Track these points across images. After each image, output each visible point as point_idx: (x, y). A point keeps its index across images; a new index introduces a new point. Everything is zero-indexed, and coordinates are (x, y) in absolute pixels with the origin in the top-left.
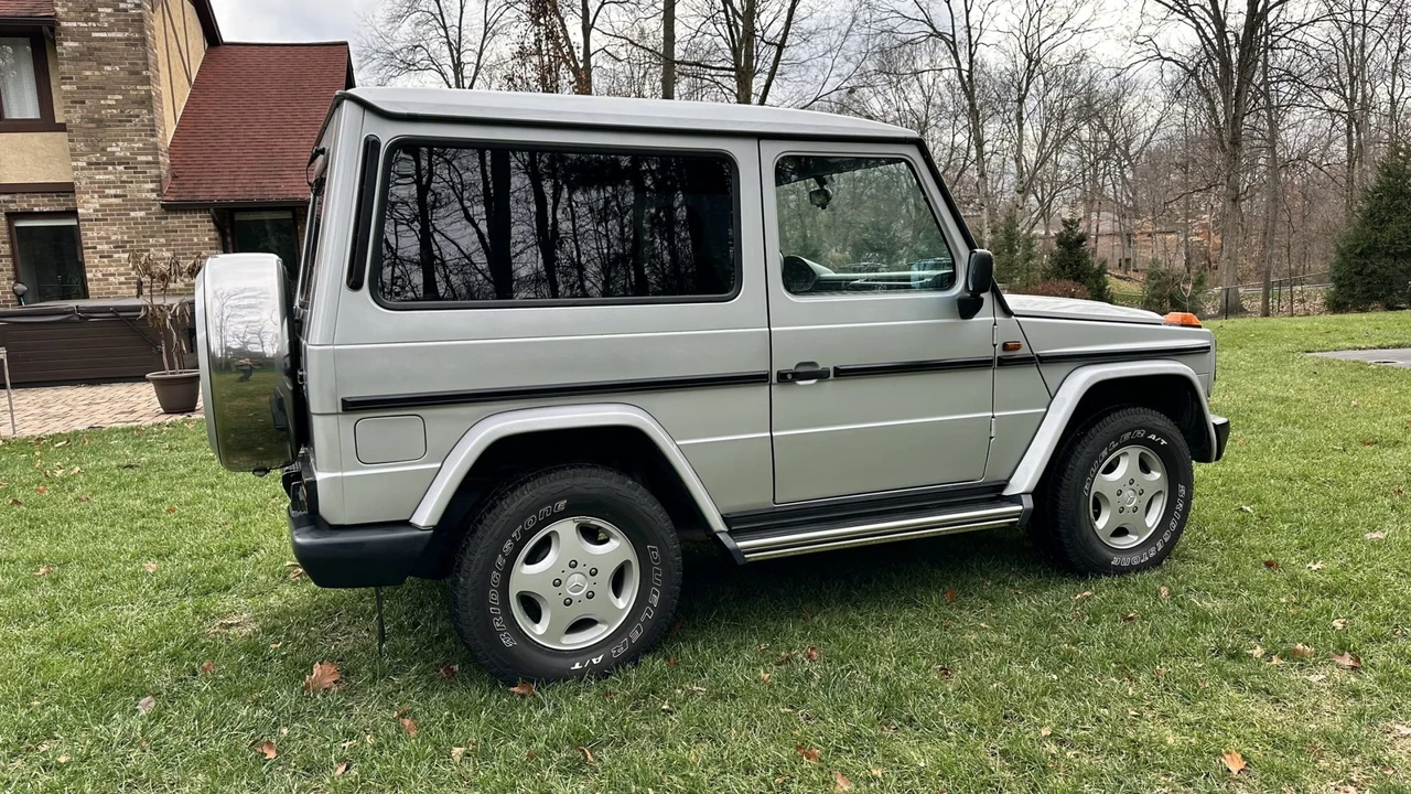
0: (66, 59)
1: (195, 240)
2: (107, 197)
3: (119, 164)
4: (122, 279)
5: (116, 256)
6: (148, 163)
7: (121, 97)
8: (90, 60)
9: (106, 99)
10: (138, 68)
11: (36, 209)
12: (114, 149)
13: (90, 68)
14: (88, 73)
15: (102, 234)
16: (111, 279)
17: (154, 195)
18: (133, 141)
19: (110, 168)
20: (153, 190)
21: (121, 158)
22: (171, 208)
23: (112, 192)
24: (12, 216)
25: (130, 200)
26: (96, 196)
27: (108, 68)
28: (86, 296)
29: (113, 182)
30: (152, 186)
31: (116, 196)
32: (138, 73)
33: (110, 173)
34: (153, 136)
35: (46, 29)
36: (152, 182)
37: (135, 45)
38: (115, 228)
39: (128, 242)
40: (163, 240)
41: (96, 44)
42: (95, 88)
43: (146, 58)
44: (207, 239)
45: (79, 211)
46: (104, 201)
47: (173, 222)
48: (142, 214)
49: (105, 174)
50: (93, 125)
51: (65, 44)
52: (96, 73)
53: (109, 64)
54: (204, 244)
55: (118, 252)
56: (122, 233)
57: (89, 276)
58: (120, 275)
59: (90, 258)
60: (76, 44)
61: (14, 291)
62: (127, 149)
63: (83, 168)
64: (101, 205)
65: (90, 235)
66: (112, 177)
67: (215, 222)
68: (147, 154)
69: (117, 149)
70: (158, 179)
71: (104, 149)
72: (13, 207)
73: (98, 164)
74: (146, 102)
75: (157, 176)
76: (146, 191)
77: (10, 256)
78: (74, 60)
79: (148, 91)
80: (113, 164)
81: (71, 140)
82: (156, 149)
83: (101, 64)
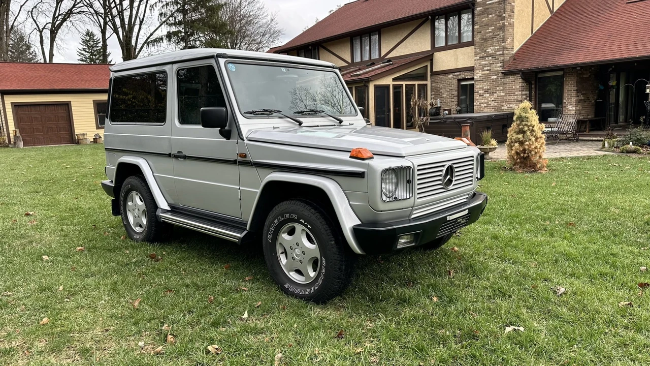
0: (476, 16)
1: (514, 87)
2: (484, 71)
3: (490, 56)
4: (486, 105)
5: (485, 95)
6: (500, 55)
7: (493, 28)
8: (485, 14)
9: (489, 29)
10: (501, 14)
11: (467, 77)
12: (489, 50)
13: (485, 17)
14: (483, 20)
15: (481, 86)
16: (482, 105)
17: (501, 68)
18: (496, 46)
19: (487, 58)
20: (500, 66)
21: (491, 54)
22: (506, 74)
23: (487, 68)
24: (460, 80)
25: (493, 71)
26: (481, 70)
27: (491, 16)
28: (472, 112)
29: (487, 64)
30: (500, 64)
31: (487, 70)
32: (500, 16)
34: (503, 42)
35: (470, 5)
36: (501, 63)
37: (501, 4)
38: (485, 84)
39: (489, 89)
40: (501, 88)
41: (488, 7)
42: (485, 25)
43: (505, 8)
44: (518, 87)
45: (475, 77)
46: (483, 73)
47: (507, 80)
48: (495, 77)
49: (485, 61)
50: (483, 41)
51: (477, 9)
52: (487, 19)
53: (491, 14)
54: (517, 89)
55: (485, 94)
56: (488, 86)
57: (475, 104)
58: (485, 103)
59: (476, 97)
60: (481, 8)
61: (456, 110)
62: (493, 50)
63: (478, 60)
64: (482, 74)
65: (477, 87)
66: (487, 62)
67: (522, 78)
68: (500, 51)
69: (490, 50)
70: (503, 62)
71: (485, 51)
72: (460, 77)
73: (483, 57)
74: (502, 28)
75: (503, 60)
76: (498, 67)
77: (457, 96)
78: (480, 15)
79: (504, 23)
80: (488, 57)
81: (475, 49)
82: (503, 48)
83: (488, 15)
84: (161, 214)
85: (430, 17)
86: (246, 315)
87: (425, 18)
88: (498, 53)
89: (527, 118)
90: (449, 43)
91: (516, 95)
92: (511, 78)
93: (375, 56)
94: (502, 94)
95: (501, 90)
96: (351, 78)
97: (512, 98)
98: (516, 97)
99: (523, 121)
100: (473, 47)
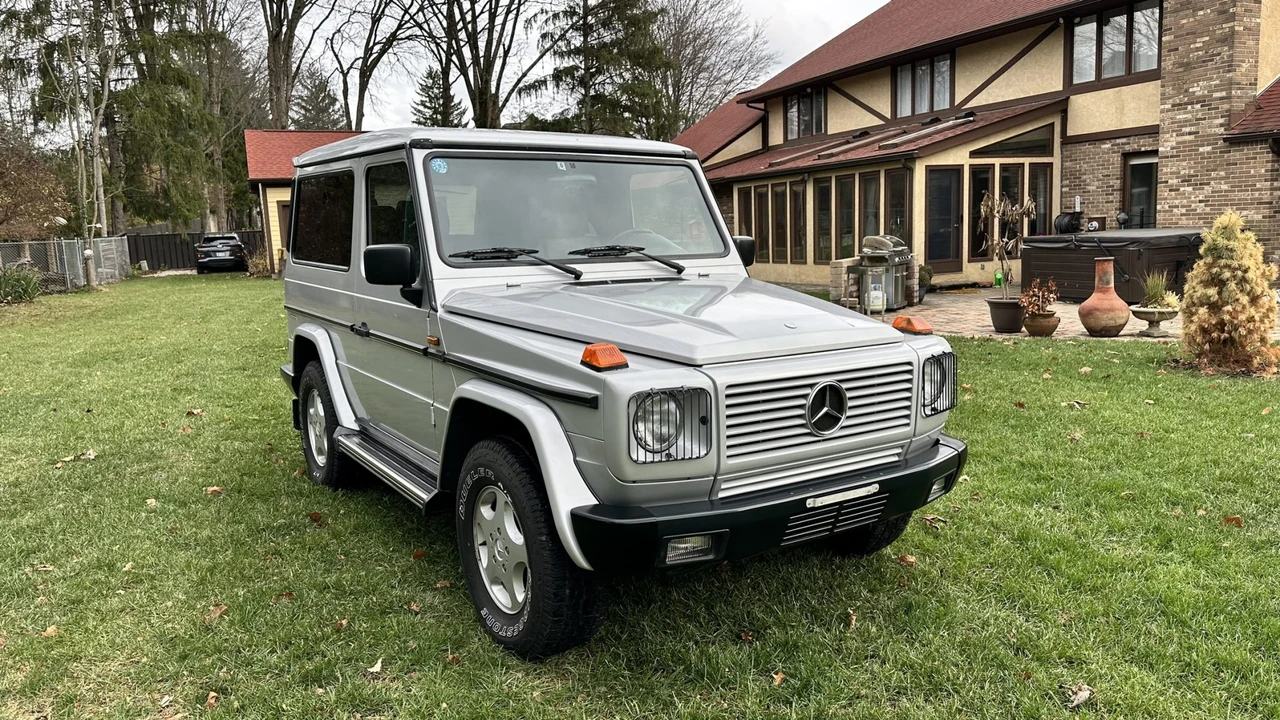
0: (1169, 12)
1: (1252, 172)
2: (1183, 135)
3: (1197, 103)
4: (1184, 211)
5: (1182, 189)
6: (1221, 98)
7: (1207, 38)
8: (1188, 9)
9: (1196, 42)
10: (1226, 7)
11: (1143, 149)
12: (1195, 89)
13: (1186, 16)
15: (1174, 169)
16: (1175, 210)
17: (1222, 129)
18: (1211, 79)
19: (1189, 107)
20: (1221, 125)
21: (1199, 97)
22: (1234, 142)
23: (1187, 130)
24: (1127, 156)
25: (1204, 136)
26: (1174, 134)
27: (1201, 13)
28: (1153, 226)
29: (1190, 120)
30: (1221, 121)
31: (1190, 134)
32: (1225, 12)
33: (1188, 113)
34: (1229, 71)
36: (1222, 117)
38: (1184, 164)
39: (1193, 176)
40: (1223, 173)
42: (1188, 34)
44: (1263, 171)
45: (1160, 149)
46: (1180, 139)
47: (1236, 155)
48: (1209, 148)
49: (1185, 113)
50: (1181, 70)
52: (1191, 20)
53: (1202, 9)
54: (1260, 176)
55: (1184, 186)
56: (1190, 168)
57: (1159, 207)
58: (1183, 207)
59: (1163, 192)
61: (1118, 220)
62: (1205, 88)
63: (1168, 111)
64: (1178, 143)
65: (1167, 172)
66: (1189, 116)
67: (1273, 152)
68: (1222, 90)
69: (1197, 90)
70: (1229, 114)
71: (1187, 91)
72: (1127, 148)
73: (1180, 105)
74: (1229, 39)
75: (1228, 111)
76: (1216, 126)
77: (1120, 190)
78: (1176, 11)
79: (1233, 27)
80: (1192, 103)
81: (1163, 86)
82: (1230, 84)
83: (1195, 10)
84: (340, 438)
85: (1061, 21)
86: (377, 668)
87: (1052, 23)
88: (1217, 95)
89: (1232, 250)
90: (1106, 75)
91: (1258, 190)
92: (1249, 151)
93: (942, 104)
94: (1225, 187)
95: (1222, 178)
96: (878, 153)
97: (1247, 195)
98: (1257, 194)
99: (1220, 257)
100: (1159, 82)
